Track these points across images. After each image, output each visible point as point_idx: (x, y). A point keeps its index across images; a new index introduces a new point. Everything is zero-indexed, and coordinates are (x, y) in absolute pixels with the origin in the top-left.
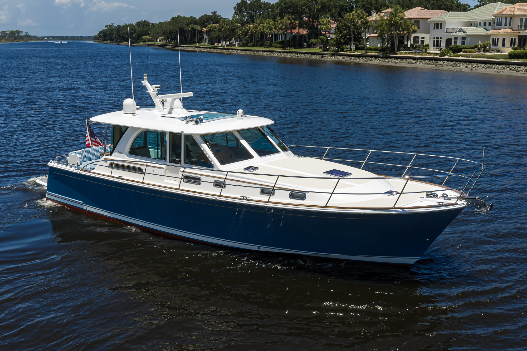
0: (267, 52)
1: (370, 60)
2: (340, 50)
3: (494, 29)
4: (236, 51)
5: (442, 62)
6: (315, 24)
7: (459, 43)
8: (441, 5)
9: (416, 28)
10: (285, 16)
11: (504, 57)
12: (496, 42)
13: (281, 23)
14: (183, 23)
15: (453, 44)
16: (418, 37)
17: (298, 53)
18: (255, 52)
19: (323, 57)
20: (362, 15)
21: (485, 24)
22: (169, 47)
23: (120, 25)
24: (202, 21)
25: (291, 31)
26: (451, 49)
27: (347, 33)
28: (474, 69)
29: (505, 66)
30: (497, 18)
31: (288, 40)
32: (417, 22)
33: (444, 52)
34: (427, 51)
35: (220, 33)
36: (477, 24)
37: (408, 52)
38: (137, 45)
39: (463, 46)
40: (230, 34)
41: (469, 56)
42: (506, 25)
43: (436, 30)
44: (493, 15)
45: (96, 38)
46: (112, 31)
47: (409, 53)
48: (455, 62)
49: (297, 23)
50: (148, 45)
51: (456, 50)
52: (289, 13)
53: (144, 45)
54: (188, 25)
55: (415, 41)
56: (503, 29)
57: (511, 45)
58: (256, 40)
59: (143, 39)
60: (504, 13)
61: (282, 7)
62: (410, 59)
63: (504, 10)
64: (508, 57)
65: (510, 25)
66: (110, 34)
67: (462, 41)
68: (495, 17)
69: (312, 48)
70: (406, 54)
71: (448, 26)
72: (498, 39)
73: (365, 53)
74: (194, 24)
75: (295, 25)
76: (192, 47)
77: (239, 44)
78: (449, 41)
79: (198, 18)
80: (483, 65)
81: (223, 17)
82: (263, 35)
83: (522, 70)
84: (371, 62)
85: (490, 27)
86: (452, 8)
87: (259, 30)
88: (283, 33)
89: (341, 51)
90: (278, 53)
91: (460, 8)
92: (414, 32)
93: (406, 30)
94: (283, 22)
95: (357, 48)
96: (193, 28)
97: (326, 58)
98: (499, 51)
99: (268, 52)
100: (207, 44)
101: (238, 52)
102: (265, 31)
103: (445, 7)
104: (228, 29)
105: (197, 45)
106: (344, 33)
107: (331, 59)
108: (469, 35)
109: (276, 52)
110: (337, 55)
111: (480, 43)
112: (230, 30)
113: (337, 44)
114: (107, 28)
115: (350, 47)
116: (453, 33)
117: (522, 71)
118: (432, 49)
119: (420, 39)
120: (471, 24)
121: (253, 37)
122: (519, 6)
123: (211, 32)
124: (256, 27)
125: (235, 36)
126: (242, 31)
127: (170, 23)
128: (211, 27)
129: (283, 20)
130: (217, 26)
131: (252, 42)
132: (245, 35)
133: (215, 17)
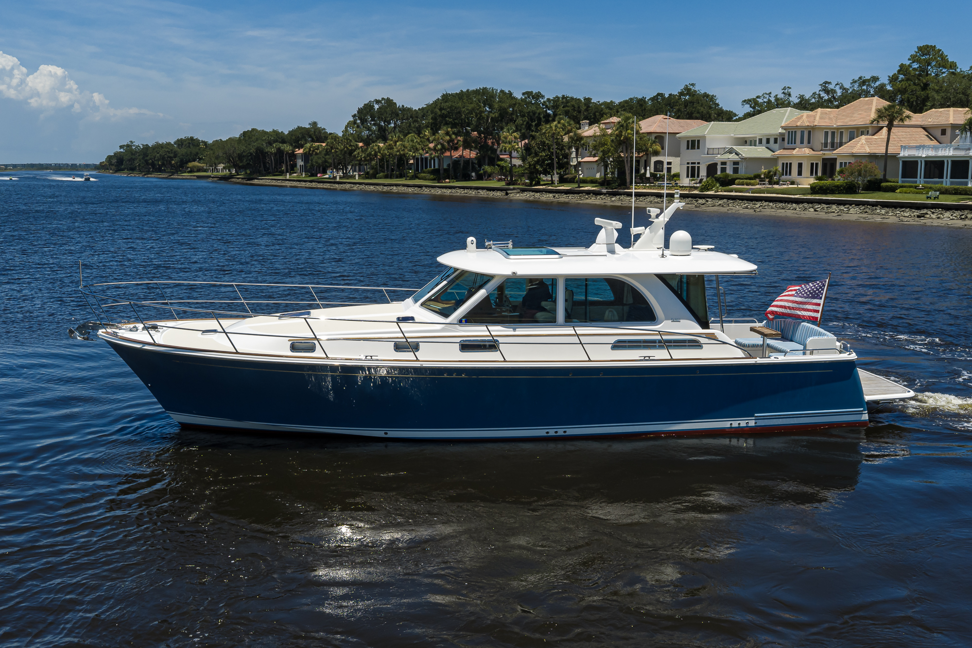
0: (411, 187)
1: (587, 199)
2: (534, 182)
3: (784, 149)
4: (358, 185)
5: (704, 200)
6: (490, 142)
7: (729, 171)
8: (692, 113)
9: (659, 148)
10: (439, 129)
11: (804, 191)
12: (787, 169)
13: (434, 140)
14: (263, 140)
15: (719, 173)
16: (661, 163)
17: (464, 188)
18: (392, 188)
19: (507, 194)
20: (569, 127)
21: (768, 141)
22: (238, 181)
23: (147, 145)
24: (293, 137)
25: (451, 154)
26: (718, 180)
27: (546, 156)
28: (758, 210)
29: (806, 205)
30: (789, 132)
31: (445, 167)
32: (659, 138)
33: (706, 185)
34: (677, 184)
35: (327, 157)
36: (755, 141)
37: (647, 185)
38: (179, 177)
39: (736, 176)
40: (344, 158)
41: (747, 191)
42: (802, 142)
43: (690, 151)
44: (782, 128)
45: (103, 166)
46: (132, 154)
47: (649, 188)
48: (725, 200)
49: (460, 141)
50: (199, 177)
51: (726, 182)
52: (447, 124)
53: (192, 177)
54: (270, 143)
55: (656, 169)
56: (798, 149)
57: (812, 174)
58: (390, 169)
59: (188, 168)
60: (799, 124)
61: (436, 114)
62: (652, 196)
63: (799, 119)
64: (810, 191)
65: (809, 142)
66: (129, 160)
67: (734, 168)
68: (785, 129)
69: (486, 180)
70: (645, 188)
71: (709, 145)
72: (791, 164)
73: (576, 188)
74: (280, 142)
75: (457, 143)
76: (279, 180)
77: (359, 175)
78: (712, 169)
79: (286, 133)
80: (771, 204)
81: (329, 131)
82: (402, 160)
83: (834, 210)
84: (588, 201)
85: (777, 146)
86: (710, 117)
87: (398, 151)
88: (438, 157)
89: (535, 185)
90: (431, 189)
91: (722, 117)
92: (656, 153)
93: (643, 151)
94: (438, 138)
95: (562, 180)
96: (279, 149)
97: (513, 196)
98: (793, 183)
99: (413, 186)
100: (304, 176)
101: (361, 187)
102: (407, 153)
103: (698, 115)
104: (342, 150)
105: (288, 177)
106: (541, 156)
107: (520, 198)
108: (745, 159)
109: (426, 186)
110: (530, 191)
111: (763, 171)
112: (345, 152)
113: (531, 173)
114: (122, 150)
115: (550, 179)
116: (719, 156)
117: (834, 212)
118: (686, 181)
119: (665, 166)
120: (745, 142)
121: (386, 163)
122: (822, 113)
123: (311, 155)
124: (390, 148)
125: (353, 162)
126: (367, 153)
127: (239, 141)
128: (310, 147)
129: (437, 136)
130: (321, 145)
131: (384, 172)
132: (371, 160)
133: (315, 132)
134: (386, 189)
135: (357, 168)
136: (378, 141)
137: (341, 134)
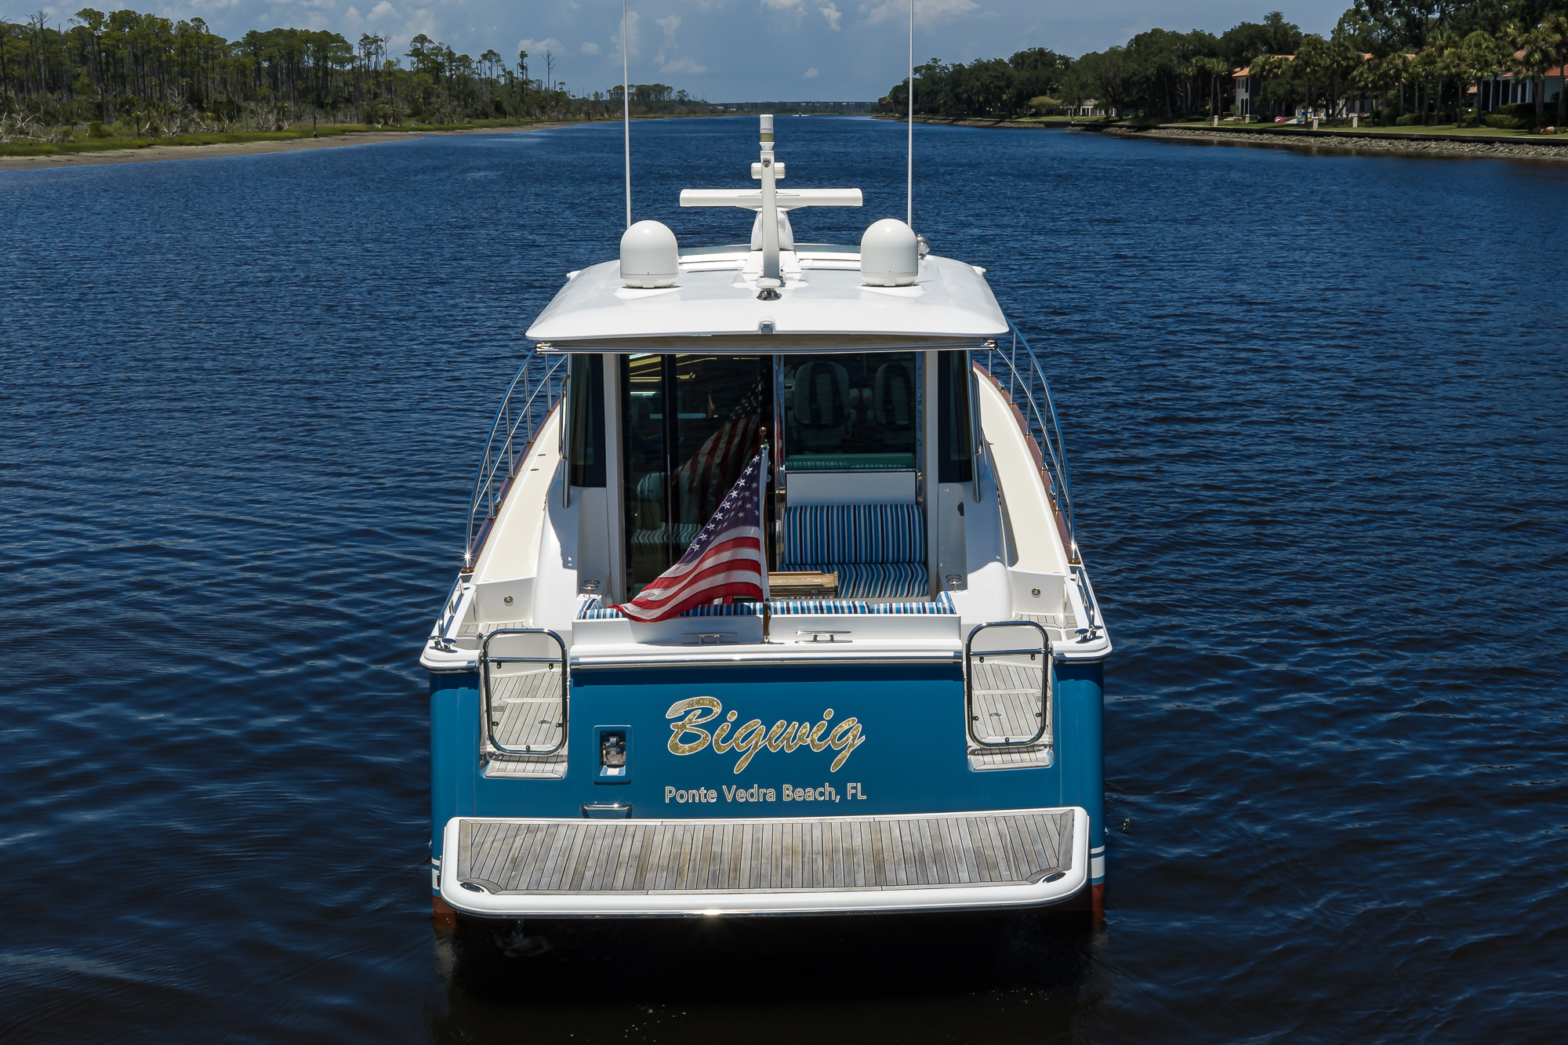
0: (1469, 142)
4: (1355, 139)
10: (1539, 19)
13: (1527, 42)
14: (1172, 52)
18: (1427, 144)
22: (1117, 130)
23: (961, 65)
24: (1233, 45)
25: (1562, 72)
31: (1548, 99)
35: (1297, 81)
38: (1012, 125)
40: (1331, 85)
46: (934, 83)
50: (1049, 125)
53: (1035, 125)
54: (1185, 57)
58: (1426, 105)
59: (1031, 107)
66: (928, 94)
74: (1205, 55)
76: (1197, 129)
77: (1361, 119)
79: (1219, 36)
82: (1453, 86)
88: (1532, 79)
90: (1512, 146)
94: (1536, 39)
96: (1202, 69)
99: (1474, 141)
100: (1247, 121)
101: (1362, 142)
102: (1465, 72)
104: (1327, 68)
105: (1216, 123)
109: (1503, 141)
112: (1334, 72)
114: (917, 76)
121: (1417, 94)
123: (1265, 78)
124: (1429, 61)
125: (1349, 92)
126: (1378, 73)
127: (1128, 53)
128: (1265, 63)
129: (1534, 33)
130: (1287, 59)
131: (1412, 111)
132: (1387, 87)
133: (1275, 33)
134: (1414, 146)
135: (1358, 103)
136: (1405, 49)
137: (1328, 37)
